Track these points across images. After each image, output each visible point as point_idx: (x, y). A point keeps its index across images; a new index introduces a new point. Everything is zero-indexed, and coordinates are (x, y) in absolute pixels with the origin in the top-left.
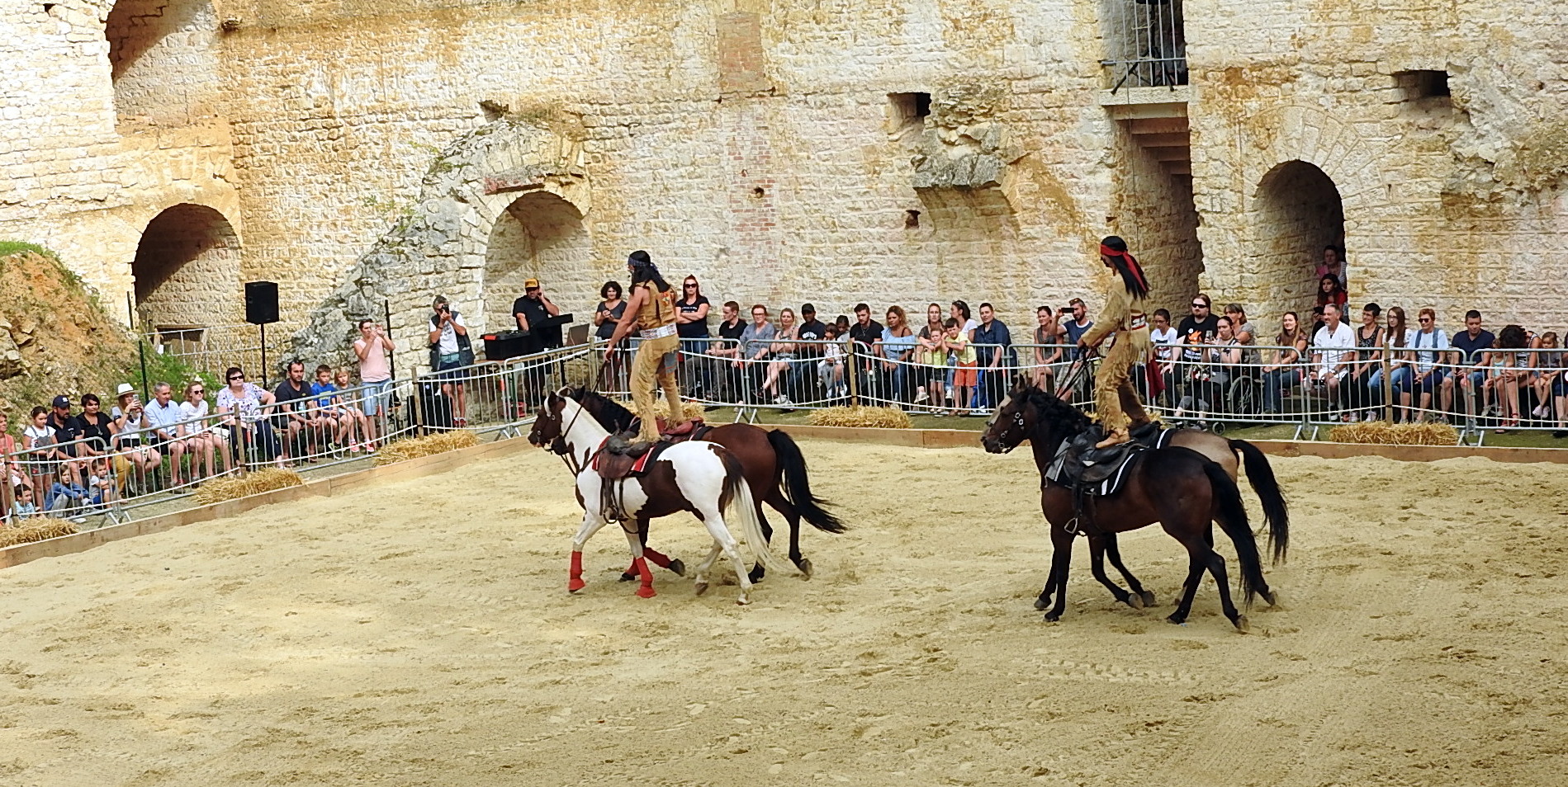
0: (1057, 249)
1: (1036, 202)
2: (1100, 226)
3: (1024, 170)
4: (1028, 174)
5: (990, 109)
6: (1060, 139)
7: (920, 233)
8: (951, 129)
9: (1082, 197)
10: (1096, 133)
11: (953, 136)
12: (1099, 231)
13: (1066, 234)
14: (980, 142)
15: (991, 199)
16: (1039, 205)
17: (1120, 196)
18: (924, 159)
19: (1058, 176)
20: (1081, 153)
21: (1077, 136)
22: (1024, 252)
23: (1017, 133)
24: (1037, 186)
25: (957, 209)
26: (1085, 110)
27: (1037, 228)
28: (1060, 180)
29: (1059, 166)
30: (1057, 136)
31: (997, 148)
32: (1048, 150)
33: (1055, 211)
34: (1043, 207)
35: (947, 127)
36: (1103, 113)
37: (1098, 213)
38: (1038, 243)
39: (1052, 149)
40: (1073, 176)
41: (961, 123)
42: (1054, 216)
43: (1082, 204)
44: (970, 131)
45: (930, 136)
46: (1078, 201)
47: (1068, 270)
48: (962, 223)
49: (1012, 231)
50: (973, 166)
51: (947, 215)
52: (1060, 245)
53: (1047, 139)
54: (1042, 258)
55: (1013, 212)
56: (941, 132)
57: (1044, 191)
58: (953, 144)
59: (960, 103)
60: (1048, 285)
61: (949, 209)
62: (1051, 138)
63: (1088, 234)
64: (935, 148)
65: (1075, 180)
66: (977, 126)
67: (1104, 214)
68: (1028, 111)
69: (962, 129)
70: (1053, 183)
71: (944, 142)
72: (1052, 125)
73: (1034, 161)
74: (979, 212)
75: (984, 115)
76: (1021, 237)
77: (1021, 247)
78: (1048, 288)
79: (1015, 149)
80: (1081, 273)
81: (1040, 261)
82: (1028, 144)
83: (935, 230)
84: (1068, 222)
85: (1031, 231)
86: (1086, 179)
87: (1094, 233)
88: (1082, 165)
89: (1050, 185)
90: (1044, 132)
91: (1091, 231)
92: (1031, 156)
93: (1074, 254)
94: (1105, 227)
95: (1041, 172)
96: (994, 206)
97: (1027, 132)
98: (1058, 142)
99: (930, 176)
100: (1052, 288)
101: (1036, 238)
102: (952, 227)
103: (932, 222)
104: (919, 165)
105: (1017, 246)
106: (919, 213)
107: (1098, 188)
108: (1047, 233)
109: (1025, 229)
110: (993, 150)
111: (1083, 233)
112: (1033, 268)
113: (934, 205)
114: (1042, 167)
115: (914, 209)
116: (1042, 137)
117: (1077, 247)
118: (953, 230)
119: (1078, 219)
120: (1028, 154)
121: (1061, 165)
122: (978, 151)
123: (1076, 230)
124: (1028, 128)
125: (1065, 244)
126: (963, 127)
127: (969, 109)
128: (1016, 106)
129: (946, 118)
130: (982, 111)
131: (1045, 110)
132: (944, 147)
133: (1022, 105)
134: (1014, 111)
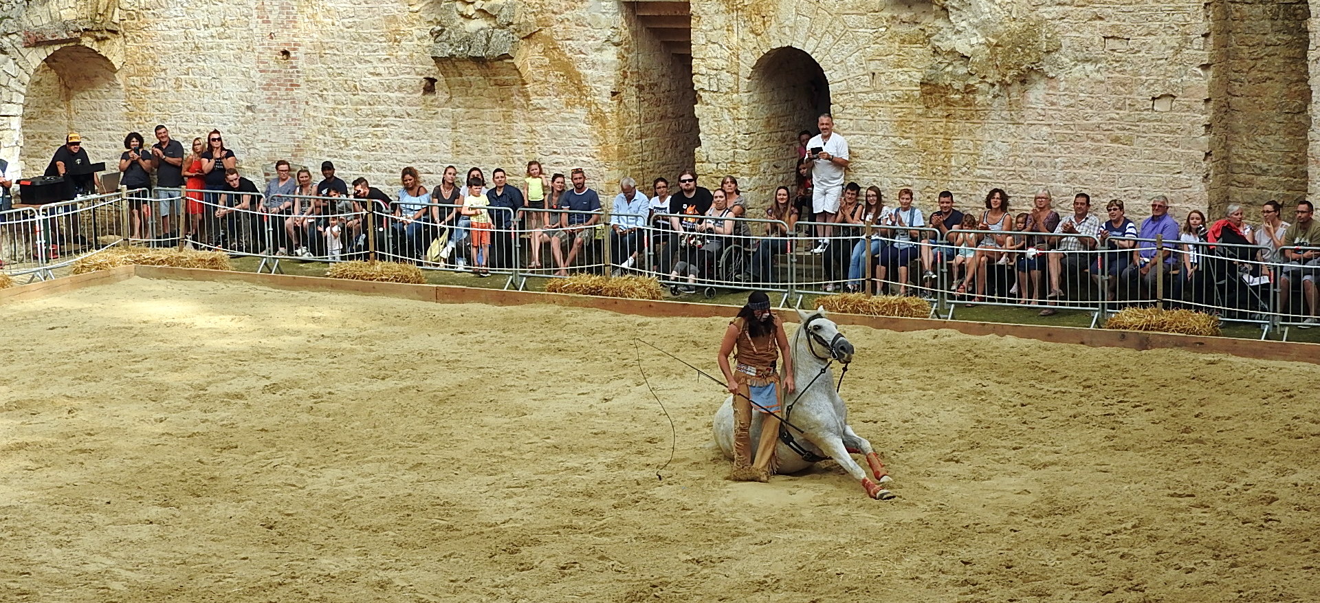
0: (564, 119)
1: (545, 75)
2: (605, 100)
3: (536, 44)
4: (539, 48)
6: (570, 17)
7: (436, 99)
8: (469, 3)
9: (589, 72)
10: (603, 13)
11: (470, 10)
12: (604, 104)
13: (573, 106)
14: (495, 17)
15: (504, 71)
16: (548, 77)
17: (625, 72)
18: (442, 30)
19: (567, 52)
20: (590, 31)
21: (587, 15)
22: (533, 121)
23: (530, 10)
24: (547, 60)
25: (472, 78)
27: (546, 99)
28: (569, 55)
29: (568, 42)
30: (568, 14)
31: (511, 24)
32: (559, 28)
33: (564, 84)
34: (552, 79)
35: (466, 2)
37: (603, 87)
38: (547, 113)
39: (562, 26)
40: (581, 52)
42: (561, 89)
43: (589, 78)
44: (486, 5)
45: (449, 9)
46: (585, 76)
47: (574, 139)
48: (476, 92)
49: (523, 101)
50: (488, 39)
51: (463, 83)
52: (567, 116)
53: (558, 16)
54: (550, 127)
55: (524, 83)
57: (554, 65)
58: (470, 18)
60: (555, 153)
61: (464, 78)
62: (562, 16)
63: (593, 107)
64: (453, 20)
65: (583, 56)
66: (493, 2)
67: (609, 89)
69: (479, 4)
70: (562, 58)
71: (462, 15)
72: (563, 4)
73: (546, 37)
74: (492, 83)
76: (531, 107)
77: (531, 116)
78: (554, 156)
79: (528, 25)
80: (586, 143)
81: (548, 129)
82: (540, 21)
83: (451, 98)
84: (575, 95)
85: (540, 101)
86: (593, 56)
87: (600, 106)
88: (590, 42)
89: (559, 59)
90: (555, 10)
91: (596, 104)
92: (542, 32)
93: (580, 124)
94: (610, 101)
95: (551, 47)
96: (506, 77)
97: (539, 9)
98: (568, 20)
99: (448, 46)
100: (559, 156)
101: (545, 109)
102: (467, 95)
103: (448, 90)
104: (437, 36)
105: (527, 115)
106: (436, 80)
107: (604, 64)
108: (556, 104)
109: (535, 100)
110: (508, 25)
111: (589, 105)
112: (542, 136)
113: (450, 74)
114: (553, 43)
115: (431, 76)
116: (553, 15)
117: (583, 118)
118: (467, 98)
119: (584, 92)
120: (540, 30)
121: (570, 42)
122: (494, 25)
123: (583, 102)
124: (541, 6)
125: (572, 115)
126: (480, 2)
132: (462, 20)
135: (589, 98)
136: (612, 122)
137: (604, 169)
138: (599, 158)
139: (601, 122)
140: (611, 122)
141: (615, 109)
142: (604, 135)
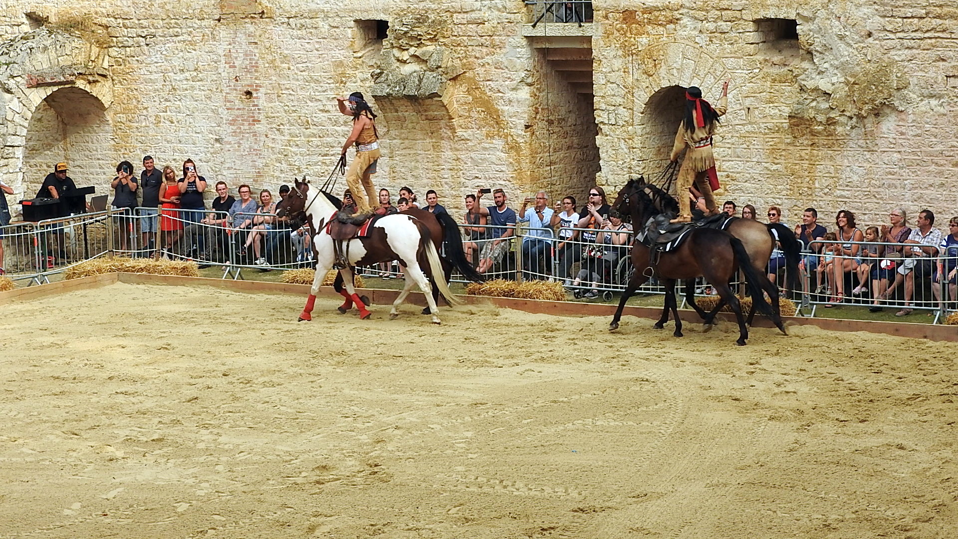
0: (485, 149)
1: (469, 111)
2: (520, 132)
3: (461, 85)
4: (464, 88)
5: (435, 36)
6: (490, 62)
8: (404, 50)
9: (506, 108)
10: (519, 58)
11: (405, 56)
12: (518, 136)
13: (493, 137)
14: (426, 62)
15: (433, 107)
16: (471, 113)
17: (536, 108)
18: (381, 73)
19: (487, 90)
20: (506, 73)
21: (504, 60)
23: (456, 56)
24: (471, 98)
25: (406, 114)
26: (511, 39)
27: (469, 131)
28: (489, 94)
29: (488, 83)
30: (488, 59)
31: (440, 67)
32: (480, 70)
33: (484, 119)
34: (474, 114)
35: (401, 49)
36: (524, 42)
37: (518, 121)
38: (470, 144)
39: (483, 69)
40: (499, 91)
41: (412, 46)
42: (482, 123)
43: (506, 114)
44: (419, 52)
45: (386, 56)
46: (503, 112)
47: (493, 166)
48: (410, 126)
49: (449, 133)
50: (420, 80)
51: (398, 119)
52: (487, 145)
53: (480, 61)
54: (473, 155)
55: (451, 118)
56: (396, 52)
57: (476, 102)
58: (405, 62)
59: (412, 30)
60: (477, 177)
61: (400, 114)
62: (483, 61)
63: (510, 138)
64: (390, 64)
65: (501, 95)
66: (424, 49)
67: (523, 122)
68: (465, 38)
69: (412, 50)
70: (483, 96)
71: (398, 60)
72: (484, 50)
73: (469, 78)
74: (423, 117)
75: (430, 39)
76: (456, 139)
77: (456, 146)
78: (476, 180)
79: (454, 68)
80: (504, 169)
81: (471, 157)
82: (465, 65)
83: (388, 131)
84: (494, 128)
85: (464, 134)
86: (510, 95)
87: (515, 137)
88: (506, 83)
89: (481, 97)
90: (477, 56)
91: (512, 136)
92: (467, 74)
93: (498, 153)
94: (524, 133)
95: (474, 87)
96: (436, 113)
97: (464, 55)
98: (489, 64)
99: (386, 87)
100: (480, 180)
101: (468, 140)
102: (402, 128)
103: (386, 124)
104: (377, 78)
105: (453, 146)
107: (519, 102)
108: (478, 136)
109: (460, 132)
110: (437, 68)
111: (506, 136)
112: (465, 163)
113: (388, 110)
114: (475, 84)
116: (476, 60)
117: (501, 148)
118: (403, 131)
119: (502, 125)
120: (465, 72)
121: (490, 83)
122: (425, 68)
123: (501, 134)
124: (465, 52)
125: (492, 145)
126: (413, 48)
127: (419, 35)
128: (456, 34)
129: (400, 42)
130: (429, 37)
131: (479, 38)
132: (398, 64)
133: (461, 34)
134: (455, 38)
135: (506, 131)
136: (526, 151)
137: (519, 191)
138: (514, 182)
139: (516, 151)
140: (524, 151)
141: (528, 140)
142: (519, 163)
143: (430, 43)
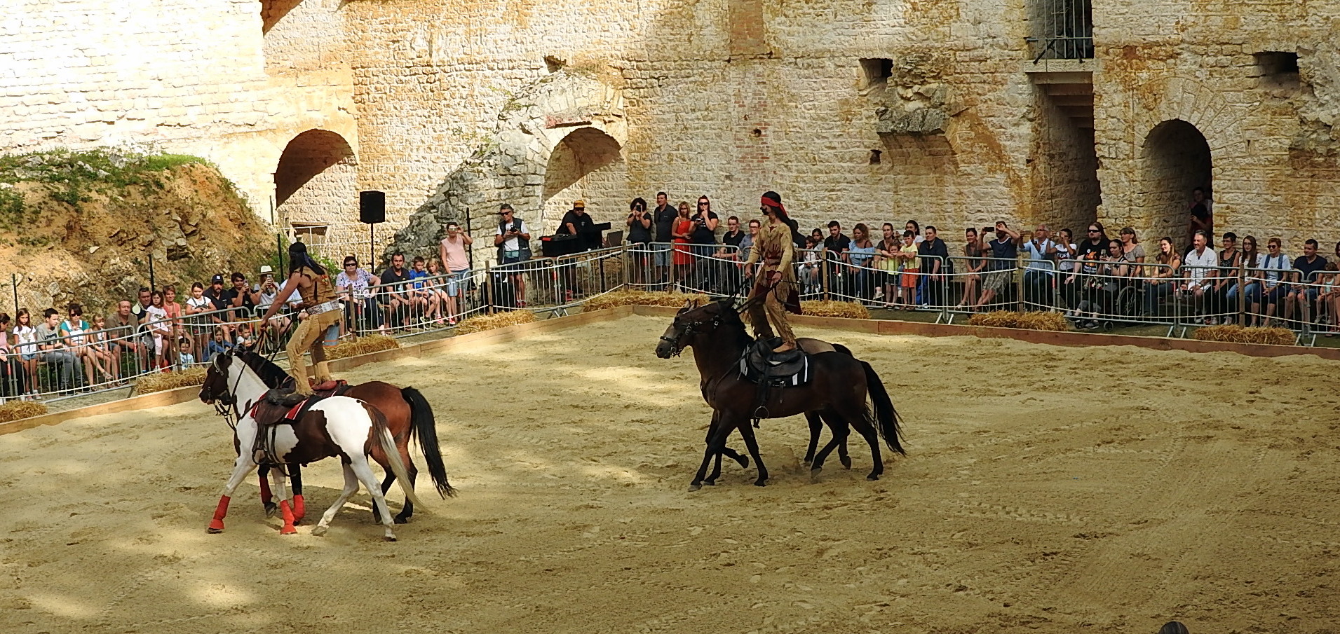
0: (987, 183)
1: (972, 147)
2: (1022, 166)
3: (964, 121)
4: (966, 124)
5: (939, 73)
6: (992, 98)
7: (880, 168)
8: (908, 88)
9: (1008, 143)
10: (1020, 94)
11: (909, 93)
12: (1020, 170)
13: (995, 172)
14: (930, 98)
15: (937, 143)
16: (974, 149)
17: (1038, 143)
18: (886, 111)
19: (989, 126)
20: (1008, 109)
21: (1006, 96)
22: (961, 185)
23: (959, 92)
24: (973, 134)
25: (910, 150)
26: (1012, 76)
27: (972, 166)
28: (991, 129)
29: (990, 119)
30: (990, 95)
31: (943, 104)
32: (983, 107)
33: (987, 154)
34: (977, 150)
35: (905, 86)
36: (1026, 78)
37: (1020, 156)
38: (973, 178)
39: (986, 105)
40: (1001, 127)
41: (915, 84)
42: (985, 158)
43: (1008, 149)
44: (922, 89)
45: (891, 93)
46: (1005, 146)
47: (995, 200)
48: (914, 161)
49: (952, 168)
50: (924, 117)
51: (903, 154)
52: (989, 180)
53: (982, 97)
54: (975, 190)
55: (954, 153)
56: (900, 89)
57: (979, 138)
58: (908, 99)
59: (915, 68)
60: (979, 211)
61: (904, 150)
62: (986, 97)
63: (1011, 173)
64: (895, 102)
65: (1003, 130)
66: (928, 86)
67: (1024, 157)
68: (968, 75)
69: (916, 88)
70: (985, 132)
71: (902, 97)
72: (987, 87)
73: (972, 114)
74: (927, 153)
75: (934, 77)
76: (959, 173)
77: (959, 180)
78: (979, 214)
79: (957, 104)
80: (1006, 203)
81: (974, 192)
82: (967, 101)
83: (893, 166)
84: (996, 163)
85: (967, 168)
86: (1012, 130)
87: (1017, 172)
88: (1008, 119)
89: (983, 133)
90: (980, 92)
91: (1014, 170)
92: (970, 111)
93: (1000, 187)
94: (1025, 168)
95: (977, 123)
96: (939, 149)
97: (967, 92)
98: (991, 100)
99: (891, 124)
100: (982, 214)
101: (971, 174)
102: (906, 164)
103: (890, 160)
104: (882, 115)
105: (956, 181)
106: (881, 152)
107: (1020, 137)
108: (980, 171)
109: (963, 167)
110: (940, 105)
111: (1008, 171)
112: (968, 197)
113: (893, 147)
114: (978, 120)
115: (877, 149)
116: (978, 96)
117: (1003, 182)
118: (907, 166)
119: (1004, 160)
120: (967, 109)
121: (992, 118)
122: (928, 105)
123: (1003, 169)
124: (968, 89)
125: (993, 180)
126: (917, 86)
127: (924, 73)
128: (959, 71)
129: (904, 79)
130: (932, 74)
131: (981, 75)
132: (902, 101)
133: (964, 71)
134: (957, 75)
135: (1008, 165)
136: (1027, 185)
137: (1020, 224)
138: (1016, 215)
139: (1018, 185)
140: (1026, 186)
141: (1029, 174)
142: (1021, 196)
143: (933, 81)
